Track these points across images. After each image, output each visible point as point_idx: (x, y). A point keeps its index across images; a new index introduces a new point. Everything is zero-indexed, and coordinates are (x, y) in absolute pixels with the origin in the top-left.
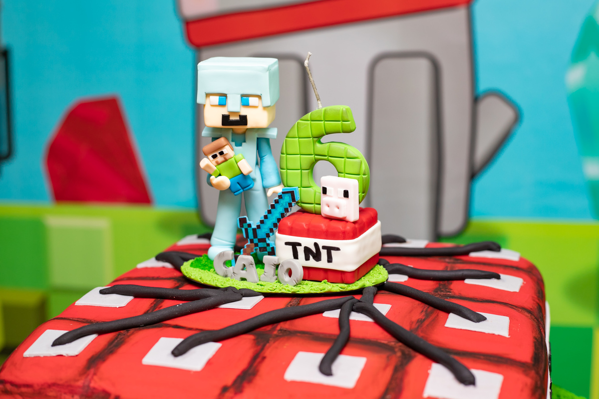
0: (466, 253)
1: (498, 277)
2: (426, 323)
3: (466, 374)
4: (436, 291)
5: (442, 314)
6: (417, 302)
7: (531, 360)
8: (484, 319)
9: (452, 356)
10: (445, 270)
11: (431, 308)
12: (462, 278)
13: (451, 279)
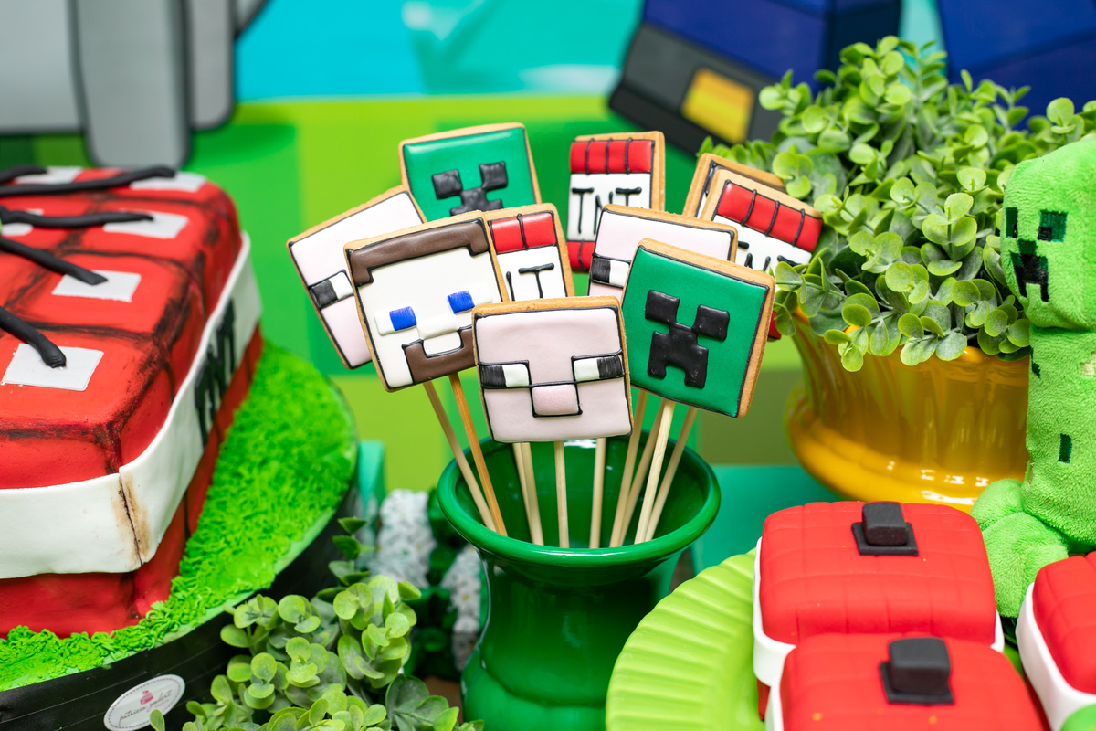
0: (126, 185)
1: (150, 219)
2: (31, 291)
3: (54, 354)
4: (61, 244)
5: (55, 276)
6: (27, 264)
7: (153, 328)
8: (103, 280)
9: (40, 332)
10: (85, 214)
11: (43, 271)
12: (101, 224)
13: (85, 227)
